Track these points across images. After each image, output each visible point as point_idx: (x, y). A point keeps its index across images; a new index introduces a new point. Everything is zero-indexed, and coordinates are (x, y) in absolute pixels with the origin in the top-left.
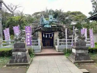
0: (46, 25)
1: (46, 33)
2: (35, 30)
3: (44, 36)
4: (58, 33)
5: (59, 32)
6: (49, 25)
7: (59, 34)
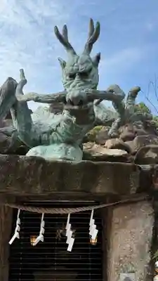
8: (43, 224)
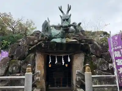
0: (54, 38)
2: (29, 50)
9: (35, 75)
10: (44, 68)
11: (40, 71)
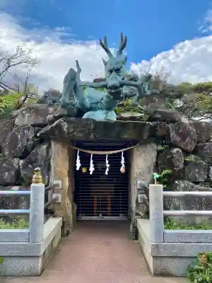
0: (90, 109)
1: (92, 153)
2: (36, 136)
3: (78, 165)
4: (154, 154)
5: (160, 148)
6: (109, 109)
7: (157, 158)
8: (92, 162)
9: (50, 189)
10: (69, 176)
11: (60, 182)
